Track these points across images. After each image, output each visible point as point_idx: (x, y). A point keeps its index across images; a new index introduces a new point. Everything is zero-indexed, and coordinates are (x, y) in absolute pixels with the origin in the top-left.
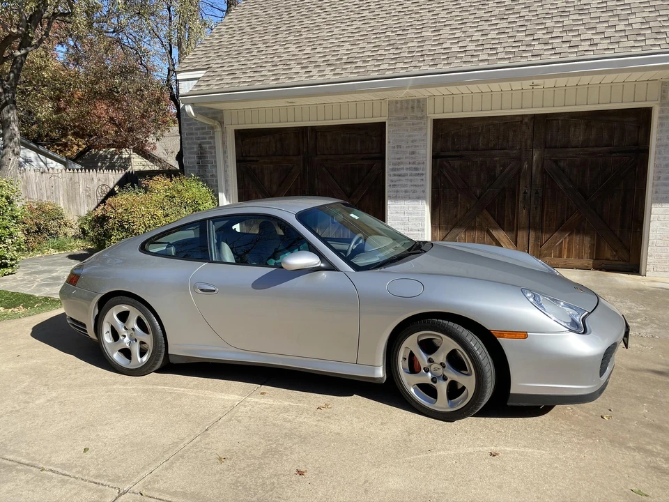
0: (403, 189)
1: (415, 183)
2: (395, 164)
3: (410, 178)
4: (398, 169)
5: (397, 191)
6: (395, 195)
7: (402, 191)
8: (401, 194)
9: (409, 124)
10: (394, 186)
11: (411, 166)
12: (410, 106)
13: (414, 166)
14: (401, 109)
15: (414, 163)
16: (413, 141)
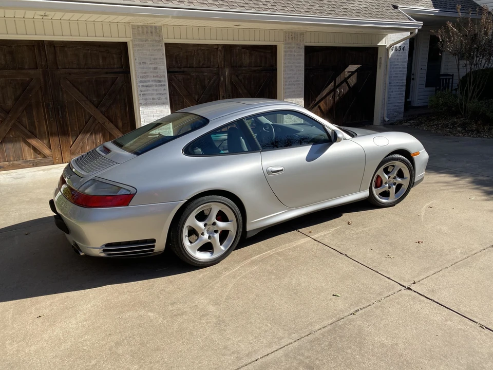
0: (151, 97)
1: (161, 92)
2: (143, 77)
3: (155, 88)
4: (146, 81)
5: (146, 99)
6: (144, 102)
7: (150, 99)
8: (149, 101)
9: (150, 46)
10: (143, 95)
11: (155, 79)
12: (149, 31)
13: (157, 79)
14: (143, 32)
15: (157, 76)
16: (155, 59)
